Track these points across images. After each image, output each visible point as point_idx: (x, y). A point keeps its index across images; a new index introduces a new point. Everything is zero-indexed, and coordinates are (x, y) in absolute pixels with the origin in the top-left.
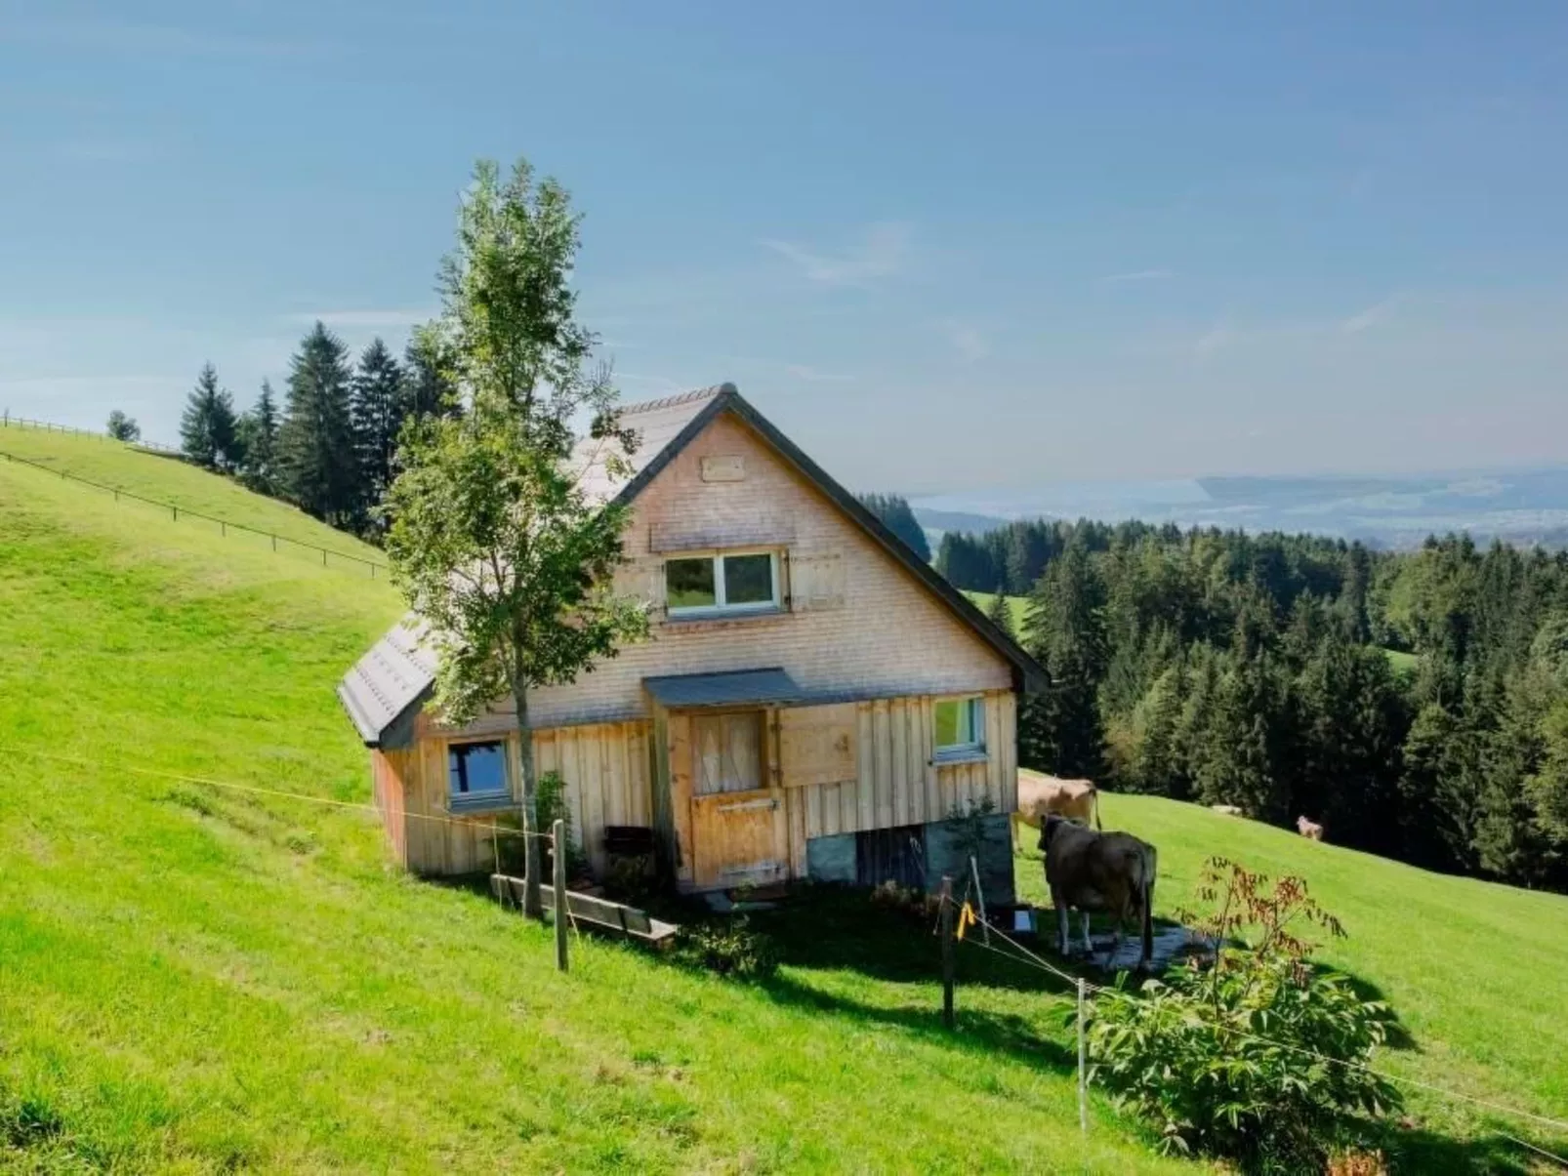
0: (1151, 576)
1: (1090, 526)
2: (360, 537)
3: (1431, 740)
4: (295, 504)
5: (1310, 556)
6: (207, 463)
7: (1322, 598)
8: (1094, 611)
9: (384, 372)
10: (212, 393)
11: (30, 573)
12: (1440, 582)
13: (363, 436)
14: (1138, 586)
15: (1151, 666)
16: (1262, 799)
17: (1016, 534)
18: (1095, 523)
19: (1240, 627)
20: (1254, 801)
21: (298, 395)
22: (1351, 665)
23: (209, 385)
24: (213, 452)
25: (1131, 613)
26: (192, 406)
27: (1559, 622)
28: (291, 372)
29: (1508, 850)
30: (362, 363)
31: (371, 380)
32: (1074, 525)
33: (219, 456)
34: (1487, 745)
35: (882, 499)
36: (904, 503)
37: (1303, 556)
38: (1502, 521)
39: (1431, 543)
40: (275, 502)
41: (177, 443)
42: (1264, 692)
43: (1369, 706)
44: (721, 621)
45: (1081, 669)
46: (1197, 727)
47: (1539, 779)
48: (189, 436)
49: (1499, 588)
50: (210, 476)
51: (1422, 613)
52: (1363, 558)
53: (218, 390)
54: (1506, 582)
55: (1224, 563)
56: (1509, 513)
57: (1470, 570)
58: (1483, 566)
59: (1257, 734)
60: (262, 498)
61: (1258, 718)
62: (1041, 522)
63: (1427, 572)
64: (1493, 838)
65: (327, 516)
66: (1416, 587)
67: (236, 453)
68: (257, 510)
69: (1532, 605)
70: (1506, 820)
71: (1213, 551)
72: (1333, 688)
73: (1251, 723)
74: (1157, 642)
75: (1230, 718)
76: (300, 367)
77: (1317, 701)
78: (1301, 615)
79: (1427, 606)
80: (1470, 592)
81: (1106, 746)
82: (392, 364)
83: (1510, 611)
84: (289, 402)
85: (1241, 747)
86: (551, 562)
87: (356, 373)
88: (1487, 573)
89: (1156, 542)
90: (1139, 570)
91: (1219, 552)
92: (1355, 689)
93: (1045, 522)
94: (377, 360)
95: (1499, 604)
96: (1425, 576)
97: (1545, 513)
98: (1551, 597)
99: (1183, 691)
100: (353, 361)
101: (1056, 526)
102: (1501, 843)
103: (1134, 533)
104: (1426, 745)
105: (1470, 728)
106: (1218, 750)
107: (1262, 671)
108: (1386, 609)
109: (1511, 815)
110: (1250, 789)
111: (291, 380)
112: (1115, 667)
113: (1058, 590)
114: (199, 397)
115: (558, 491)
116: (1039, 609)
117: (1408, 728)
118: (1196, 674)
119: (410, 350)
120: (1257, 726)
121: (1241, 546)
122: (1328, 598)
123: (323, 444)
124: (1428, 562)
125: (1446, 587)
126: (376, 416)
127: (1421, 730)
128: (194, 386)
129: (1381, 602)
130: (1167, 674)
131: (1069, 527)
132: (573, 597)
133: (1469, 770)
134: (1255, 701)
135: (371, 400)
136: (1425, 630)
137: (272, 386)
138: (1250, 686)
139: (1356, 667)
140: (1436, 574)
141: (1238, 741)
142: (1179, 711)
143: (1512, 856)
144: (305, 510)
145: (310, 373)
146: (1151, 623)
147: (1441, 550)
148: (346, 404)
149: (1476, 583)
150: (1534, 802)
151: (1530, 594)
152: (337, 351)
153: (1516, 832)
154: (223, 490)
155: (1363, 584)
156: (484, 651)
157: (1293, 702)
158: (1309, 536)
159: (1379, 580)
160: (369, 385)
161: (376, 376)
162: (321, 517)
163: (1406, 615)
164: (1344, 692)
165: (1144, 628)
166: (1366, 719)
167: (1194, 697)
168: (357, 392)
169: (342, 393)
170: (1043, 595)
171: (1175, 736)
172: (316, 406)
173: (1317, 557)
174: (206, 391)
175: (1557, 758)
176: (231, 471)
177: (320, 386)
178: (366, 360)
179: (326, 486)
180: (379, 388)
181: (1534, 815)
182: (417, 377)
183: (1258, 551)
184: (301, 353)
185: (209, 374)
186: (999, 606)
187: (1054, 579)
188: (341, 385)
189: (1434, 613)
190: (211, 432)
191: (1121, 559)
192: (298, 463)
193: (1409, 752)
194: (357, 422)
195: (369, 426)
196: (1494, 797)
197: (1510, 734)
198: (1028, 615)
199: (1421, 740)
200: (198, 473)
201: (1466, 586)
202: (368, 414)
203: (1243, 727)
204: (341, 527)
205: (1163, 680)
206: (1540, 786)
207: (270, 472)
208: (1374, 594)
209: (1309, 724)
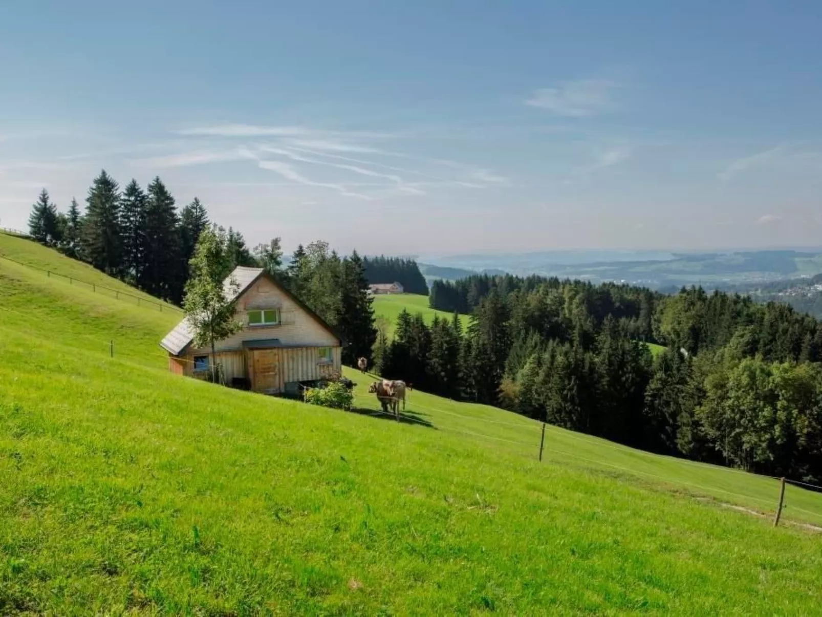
0: (532, 306)
1: (511, 278)
2: (123, 281)
3: (658, 390)
4: (90, 263)
5: (626, 296)
6: (42, 240)
7: (631, 318)
8: (504, 324)
9: (137, 196)
10: (46, 205)
11: (40, 307)
12: (686, 311)
13: (126, 229)
14: (525, 311)
15: (528, 352)
16: (574, 418)
17: (473, 281)
18: (514, 276)
19: (576, 332)
20: (571, 420)
21: (92, 208)
22: (621, 352)
23: (44, 200)
24: (46, 235)
25: (521, 324)
26: (34, 210)
27: (742, 333)
28: (88, 196)
29: (690, 443)
30: (126, 192)
31: (129, 201)
32: (504, 277)
33: (48, 238)
34: (683, 392)
35: (403, 261)
36: (415, 264)
37: (622, 296)
38: (744, 278)
39: (684, 290)
40: (80, 262)
41: (26, 230)
42: (577, 365)
43: (630, 373)
44: (263, 327)
45: (489, 352)
46: (545, 382)
47: (703, 408)
48: (32, 227)
49: (715, 315)
50: (45, 248)
51: (677, 327)
52: (651, 297)
53: (49, 204)
54: (718, 312)
55: (580, 299)
56: (747, 274)
57: (701, 305)
58: (707, 302)
59: (573, 386)
60: (72, 260)
61: (573, 377)
62: (486, 276)
63: (680, 306)
64: (684, 438)
65: (106, 269)
66: (674, 313)
67: (57, 236)
68: (72, 267)
69: (730, 323)
70: (689, 428)
71: (573, 292)
72: (611, 363)
73: (570, 379)
74: (532, 339)
75: (560, 378)
76: (93, 193)
77: (603, 369)
78: (607, 327)
79: (679, 323)
80: (701, 317)
81: (501, 391)
82: (141, 193)
83: (720, 327)
84: (87, 211)
85: (565, 392)
86: (220, 313)
87: (123, 197)
88: (709, 307)
89: (545, 287)
90: (525, 303)
91: (577, 293)
92: (622, 364)
93: (488, 275)
94: (133, 190)
95: (714, 323)
96: (679, 308)
97: (767, 273)
98: (739, 320)
99: (539, 363)
100: (121, 190)
101: (494, 278)
102: (686, 439)
103: (534, 282)
104: (655, 392)
105: (675, 383)
106: (554, 394)
107: (576, 354)
108: (660, 325)
109: (691, 426)
110: (569, 413)
111: (88, 200)
112: (512, 353)
113: (485, 312)
114: (39, 206)
115: (221, 299)
116: (475, 322)
117: (647, 383)
118: (546, 356)
119: (150, 186)
120: (572, 382)
121: (588, 290)
122: (634, 318)
123: (105, 232)
124: (681, 300)
125: (688, 314)
126: (132, 219)
127: (653, 385)
128: (37, 201)
129: (659, 321)
130: (533, 356)
131: (501, 278)
132: (225, 321)
133: (674, 404)
134: (573, 370)
135: (129, 210)
136: (678, 335)
137: (78, 202)
138: (570, 362)
139: (624, 353)
140: (684, 307)
141: (563, 390)
142: (537, 374)
143: (691, 446)
144: (96, 267)
145: (99, 197)
146: (529, 330)
147: (688, 295)
148: (117, 213)
149: (703, 312)
150: (701, 419)
151: (729, 317)
152: (113, 186)
153: (694, 435)
154: (52, 256)
155: (651, 311)
156: (205, 333)
157: (592, 370)
158: (628, 286)
159: (658, 309)
160: (129, 203)
161: (132, 198)
162: (103, 271)
163: (669, 328)
164: (617, 364)
165: (527, 333)
166: (627, 379)
167: (544, 368)
168: (123, 206)
169: (116, 207)
170: (477, 315)
171: (534, 388)
172: (102, 214)
173: (630, 297)
174: (43, 204)
175: (711, 398)
176: (55, 246)
177: (103, 204)
178: (128, 190)
179: (105, 254)
180: (134, 205)
181: (702, 425)
182: (154, 200)
183: (597, 293)
184: (94, 186)
185: (44, 195)
186: (456, 320)
187: (483, 306)
188: (116, 203)
189: (682, 327)
190: (44, 224)
191: (517, 297)
192: (91, 242)
193: (648, 395)
194: (121, 221)
195: (128, 224)
196: (684, 418)
197: (693, 387)
198: (470, 325)
199: (653, 390)
200: (37, 246)
201: (699, 314)
202: (128, 218)
203: (566, 382)
204: (112, 275)
205: (531, 360)
206: (703, 411)
207: (74, 246)
208: (655, 317)
209: (598, 382)
